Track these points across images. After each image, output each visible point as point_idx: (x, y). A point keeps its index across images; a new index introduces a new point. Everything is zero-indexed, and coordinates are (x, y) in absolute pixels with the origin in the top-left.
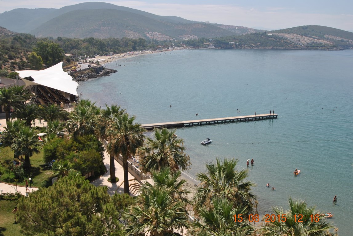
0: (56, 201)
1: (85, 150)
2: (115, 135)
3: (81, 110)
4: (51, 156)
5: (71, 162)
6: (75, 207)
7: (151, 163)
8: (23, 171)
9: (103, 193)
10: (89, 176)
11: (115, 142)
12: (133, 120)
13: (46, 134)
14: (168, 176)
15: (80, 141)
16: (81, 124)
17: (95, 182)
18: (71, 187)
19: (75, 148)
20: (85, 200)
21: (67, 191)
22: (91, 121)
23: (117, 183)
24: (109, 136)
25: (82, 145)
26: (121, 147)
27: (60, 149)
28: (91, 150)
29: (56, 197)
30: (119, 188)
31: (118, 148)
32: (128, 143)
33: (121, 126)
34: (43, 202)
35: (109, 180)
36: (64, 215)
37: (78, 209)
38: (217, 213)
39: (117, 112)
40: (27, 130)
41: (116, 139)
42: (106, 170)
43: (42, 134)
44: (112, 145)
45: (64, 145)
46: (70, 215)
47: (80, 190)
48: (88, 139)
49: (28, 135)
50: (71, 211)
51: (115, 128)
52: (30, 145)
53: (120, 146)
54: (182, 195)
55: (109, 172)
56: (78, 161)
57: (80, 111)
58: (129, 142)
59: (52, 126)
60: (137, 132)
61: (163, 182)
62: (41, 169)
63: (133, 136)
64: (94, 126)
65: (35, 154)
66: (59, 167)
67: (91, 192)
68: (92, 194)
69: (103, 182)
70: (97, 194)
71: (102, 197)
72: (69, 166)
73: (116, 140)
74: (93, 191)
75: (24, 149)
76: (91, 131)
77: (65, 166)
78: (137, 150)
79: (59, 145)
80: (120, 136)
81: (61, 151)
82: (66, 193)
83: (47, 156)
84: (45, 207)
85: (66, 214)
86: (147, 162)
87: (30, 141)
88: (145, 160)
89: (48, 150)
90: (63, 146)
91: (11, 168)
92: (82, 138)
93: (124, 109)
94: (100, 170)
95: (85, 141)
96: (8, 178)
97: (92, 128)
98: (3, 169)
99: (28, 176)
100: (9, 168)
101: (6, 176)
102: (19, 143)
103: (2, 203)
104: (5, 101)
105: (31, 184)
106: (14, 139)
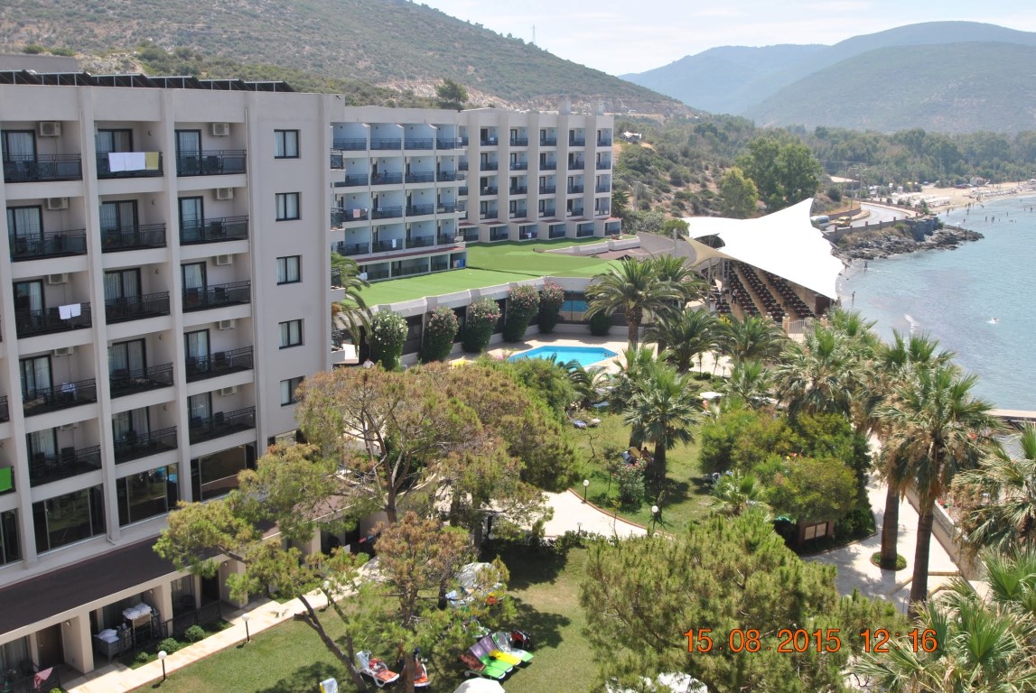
0: (681, 574)
1: (813, 456)
2: (903, 425)
3: (820, 340)
4: (719, 460)
5: (764, 482)
6: (726, 600)
7: (992, 527)
8: (642, 485)
9: (819, 584)
10: (818, 535)
11: (898, 446)
12: (966, 388)
13: (720, 395)
15: (804, 429)
16: (815, 381)
18: (725, 546)
19: (787, 446)
20: (757, 589)
21: (714, 554)
22: (846, 375)
23: (897, 573)
24: (887, 426)
25: (807, 439)
26: (915, 465)
27: (745, 443)
28: (829, 457)
29: (680, 563)
30: (900, 587)
31: (906, 464)
32: (940, 457)
33: (924, 402)
34: (643, 566)
35: (875, 559)
36: (690, 614)
37: (734, 610)
39: (925, 358)
40: (668, 378)
41: (902, 436)
42: (873, 526)
43: (710, 395)
44: (887, 453)
45: (757, 432)
46: (708, 619)
47: (750, 560)
48: (828, 426)
49: (669, 392)
50: (714, 610)
51: (909, 405)
52: (672, 416)
53: (911, 460)
56: (785, 482)
57: (816, 343)
58: (943, 454)
59: (740, 376)
60: (975, 425)
61: (1013, 592)
62: (690, 489)
63: (957, 438)
64: (851, 390)
65: (679, 443)
66: (729, 489)
67: (782, 573)
68: (782, 579)
70: (797, 581)
71: (809, 594)
72: (756, 493)
73: (903, 440)
74: (785, 572)
75: (653, 426)
76: (843, 406)
77: (746, 489)
78: (957, 480)
79: (744, 430)
80: (918, 430)
81: (747, 446)
82: (708, 559)
83: (706, 453)
84: (646, 581)
85: (698, 613)
86: (979, 523)
87: (674, 407)
88: (977, 514)
89: (711, 439)
90: (752, 435)
91: (613, 470)
92: (808, 418)
93: (949, 353)
94: (853, 525)
95: (819, 429)
96: (604, 495)
97: (846, 397)
98: (585, 467)
99: (653, 500)
100: (608, 469)
101: (599, 487)
102: (645, 409)
103: (573, 553)
104: (631, 294)
105: (657, 523)
106: (635, 397)
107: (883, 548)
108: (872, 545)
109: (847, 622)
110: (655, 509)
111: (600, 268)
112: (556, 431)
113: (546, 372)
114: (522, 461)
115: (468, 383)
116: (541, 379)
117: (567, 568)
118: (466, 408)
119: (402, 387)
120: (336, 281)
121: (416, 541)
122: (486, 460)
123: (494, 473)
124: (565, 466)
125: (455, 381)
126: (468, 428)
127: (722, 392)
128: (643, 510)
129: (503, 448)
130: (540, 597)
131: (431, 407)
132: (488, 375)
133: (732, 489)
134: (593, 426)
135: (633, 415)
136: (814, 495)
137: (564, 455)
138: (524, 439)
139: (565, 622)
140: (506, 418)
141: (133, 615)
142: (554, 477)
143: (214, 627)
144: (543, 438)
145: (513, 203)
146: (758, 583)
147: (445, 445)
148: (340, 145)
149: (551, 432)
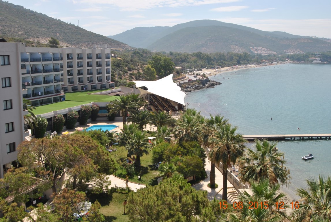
0: (161, 200)
1: (189, 155)
2: (217, 143)
3: (187, 118)
4: (159, 158)
5: (176, 165)
6: (176, 207)
7: (250, 173)
8: (134, 169)
9: (203, 197)
10: (191, 180)
11: (217, 150)
12: (235, 130)
13: (155, 138)
14: (266, 188)
15: (185, 147)
16: (186, 131)
17: (196, 186)
18: (174, 188)
19: (180, 153)
20: (186, 201)
21: (171, 191)
22: (196, 129)
23: (216, 189)
24: (212, 144)
25: (186, 150)
27: (167, 153)
28: (194, 155)
29: (160, 196)
30: (217, 194)
31: (219, 155)
32: (229, 152)
33: (223, 136)
34: (149, 198)
35: (209, 185)
36: (166, 213)
37: (179, 209)
39: (220, 122)
40: (139, 133)
41: (217, 147)
42: (206, 175)
43: (151, 138)
44: (213, 153)
45: (170, 149)
46: (172, 213)
47: (182, 192)
48: (192, 145)
49: (140, 138)
50: (173, 210)
51: (218, 137)
52: (141, 146)
53: (221, 154)
55: (209, 178)
56: (181, 164)
57: (186, 119)
59: (161, 131)
60: (238, 142)
61: (261, 193)
62: (148, 169)
63: (234, 146)
64: (198, 134)
65: (144, 154)
66: (165, 168)
67: (192, 195)
68: (192, 197)
69: (203, 187)
70: (197, 197)
71: (201, 201)
72: (173, 169)
73: (218, 148)
74: (193, 195)
75: (136, 149)
76: (195, 138)
77: (170, 168)
78: (238, 159)
79: (166, 148)
80: (222, 145)
81: (168, 154)
82: (170, 194)
83: (155, 157)
84: (151, 203)
85: (169, 212)
86: (246, 172)
87: (141, 143)
88: (245, 170)
89: (156, 152)
91: (124, 165)
92: (186, 143)
93: (227, 120)
94: (201, 175)
95: (189, 147)
96: (121, 174)
97: (196, 135)
98: (118, 166)
99: (138, 174)
100: (122, 165)
101: (119, 171)
102: (132, 144)
103: (115, 195)
104: (123, 107)
105: (140, 181)
106: (129, 140)
107: (211, 182)
109: (213, 208)
110: (139, 177)
111: (113, 98)
112: (108, 154)
113: (99, 134)
114: (98, 166)
115: (77, 140)
116: (98, 136)
117: (113, 200)
118: (79, 150)
119: (56, 144)
120: (25, 108)
122: (88, 167)
123: (91, 171)
124: (111, 166)
125: (72, 140)
126: (80, 157)
127: (156, 137)
128: (135, 177)
129: (92, 162)
130: (106, 211)
131: (67, 150)
132: (83, 137)
133: (166, 168)
134: (115, 151)
135: (129, 146)
136: (191, 167)
137: (111, 162)
138: (97, 158)
139: (115, 218)
140: (92, 151)
142: (108, 170)
144: (104, 157)
145: (79, 78)
146: (186, 199)
147: (72, 163)
149: (106, 155)
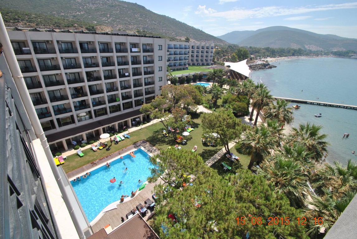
0: (217, 119)
1: (241, 102)
2: (257, 98)
4: (225, 102)
5: (232, 106)
6: (224, 123)
7: (269, 115)
8: (213, 105)
10: (240, 115)
12: (269, 93)
13: (227, 92)
14: (275, 124)
15: (240, 98)
16: (243, 90)
17: (242, 118)
18: (224, 115)
19: (236, 100)
20: (229, 122)
22: (248, 90)
23: (252, 121)
24: (254, 98)
25: (240, 100)
26: (258, 105)
27: (230, 100)
28: (243, 103)
29: (217, 117)
30: (252, 124)
32: (262, 104)
33: (261, 95)
34: (211, 117)
35: (249, 119)
36: (218, 125)
37: (225, 125)
38: (293, 150)
39: (262, 87)
40: (219, 89)
42: (249, 114)
43: (225, 92)
44: (253, 102)
45: (232, 98)
46: (221, 126)
47: (228, 117)
48: (244, 98)
49: (219, 91)
50: (222, 124)
51: (258, 95)
52: (219, 95)
53: (257, 104)
54: (281, 135)
56: (235, 106)
57: (244, 84)
59: (230, 89)
60: (269, 99)
62: (220, 106)
63: (266, 101)
64: (249, 92)
65: (219, 99)
69: (245, 119)
70: (235, 121)
71: (237, 123)
73: (256, 101)
76: (247, 95)
77: (229, 107)
78: (264, 107)
79: (230, 98)
80: (259, 99)
82: (222, 117)
84: (212, 119)
86: (267, 114)
87: (219, 93)
89: (224, 99)
91: (208, 103)
92: (241, 96)
93: (267, 87)
94: (246, 113)
95: (242, 98)
98: (204, 102)
101: (206, 105)
102: (214, 94)
103: (201, 115)
104: (214, 75)
106: (213, 92)
108: (248, 117)
109: (243, 128)
111: (209, 70)
112: (200, 96)
114: (194, 100)
115: (187, 88)
116: (198, 88)
117: (200, 117)
118: (186, 92)
119: (177, 88)
120: (167, 71)
121: (178, 111)
122: (189, 100)
123: (190, 102)
124: (201, 101)
125: (185, 88)
126: (186, 95)
129: (191, 98)
130: (196, 121)
131: (181, 91)
133: (227, 106)
134: (206, 96)
135: (212, 94)
136: (240, 108)
138: (195, 97)
139: (199, 125)
140: (192, 94)
141: (137, 120)
142: (199, 103)
143: (148, 122)
144: (198, 97)
145: (196, 59)
147: (183, 97)
148: (169, 48)
